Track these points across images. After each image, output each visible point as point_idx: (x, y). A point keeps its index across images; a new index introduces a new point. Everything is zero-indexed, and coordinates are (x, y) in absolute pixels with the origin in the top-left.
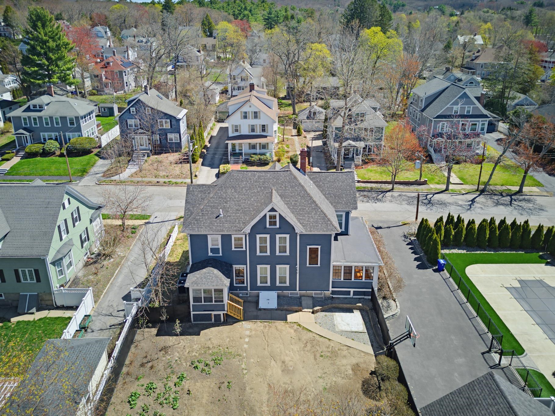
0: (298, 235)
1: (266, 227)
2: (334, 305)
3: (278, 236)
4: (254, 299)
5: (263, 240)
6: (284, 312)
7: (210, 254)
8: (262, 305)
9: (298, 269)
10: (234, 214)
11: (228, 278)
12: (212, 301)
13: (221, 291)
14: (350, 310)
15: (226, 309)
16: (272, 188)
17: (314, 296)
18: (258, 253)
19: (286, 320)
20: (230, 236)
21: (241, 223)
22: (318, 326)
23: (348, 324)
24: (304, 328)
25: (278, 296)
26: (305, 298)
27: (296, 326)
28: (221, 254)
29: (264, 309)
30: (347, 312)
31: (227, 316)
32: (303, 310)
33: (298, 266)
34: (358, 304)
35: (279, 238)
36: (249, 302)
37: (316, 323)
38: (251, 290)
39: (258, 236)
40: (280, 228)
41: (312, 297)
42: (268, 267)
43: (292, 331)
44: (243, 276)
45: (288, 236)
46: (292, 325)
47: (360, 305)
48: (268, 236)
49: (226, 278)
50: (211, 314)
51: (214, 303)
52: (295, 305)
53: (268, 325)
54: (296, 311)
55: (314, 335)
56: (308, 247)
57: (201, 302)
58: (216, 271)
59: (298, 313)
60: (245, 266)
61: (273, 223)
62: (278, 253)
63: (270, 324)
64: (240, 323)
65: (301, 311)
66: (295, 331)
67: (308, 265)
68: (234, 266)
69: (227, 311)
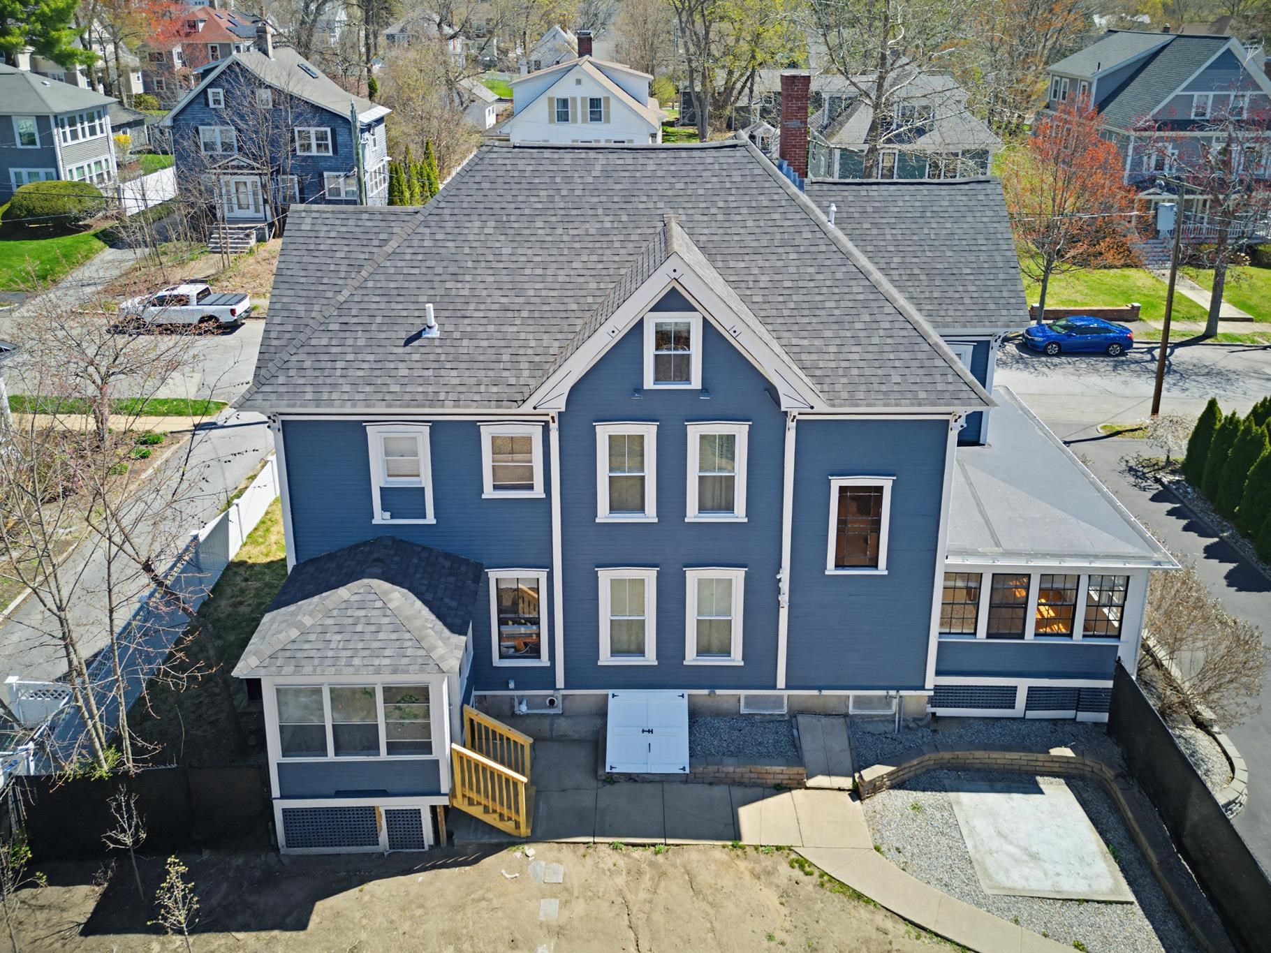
0: (792, 425)
1: (639, 389)
2: (947, 755)
3: (695, 432)
4: (584, 728)
5: (626, 449)
6: (719, 791)
7: (380, 517)
8: (618, 759)
9: (785, 586)
10: (491, 328)
11: (458, 630)
12: (373, 748)
13: (421, 694)
14: (1024, 782)
15: (445, 787)
16: (670, 214)
17: (851, 711)
18: (604, 514)
19: (735, 834)
20: (472, 429)
21: (524, 365)
22: (891, 866)
23: (1034, 857)
24: (828, 881)
25: (695, 715)
26: (814, 720)
27: (785, 871)
28: (430, 519)
29: (631, 778)
30: (1009, 790)
31: (450, 816)
32: (810, 783)
33: (785, 575)
34: (1055, 752)
35: (703, 437)
36: (562, 739)
37: (877, 849)
38: (568, 686)
39: (604, 432)
40: (705, 390)
41: (846, 715)
42: (650, 576)
43: (770, 897)
44: (536, 622)
45: (740, 431)
46: (767, 862)
47: (1067, 752)
48: (649, 431)
49: (446, 632)
50: (372, 810)
51: (383, 755)
52: (768, 757)
53: (652, 865)
54: (780, 789)
55: (880, 919)
56: (836, 483)
57: (324, 752)
58: (400, 599)
59: (785, 796)
60: (542, 575)
61: (671, 368)
62: (692, 513)
63: (660, 858)
64: (514, 855)
65: (801, 785)
66: (785, 896)
67: (831, 569)
68: (493, 575)
69: (452, 794)
